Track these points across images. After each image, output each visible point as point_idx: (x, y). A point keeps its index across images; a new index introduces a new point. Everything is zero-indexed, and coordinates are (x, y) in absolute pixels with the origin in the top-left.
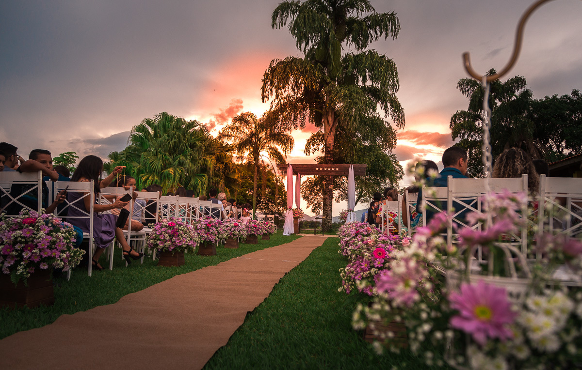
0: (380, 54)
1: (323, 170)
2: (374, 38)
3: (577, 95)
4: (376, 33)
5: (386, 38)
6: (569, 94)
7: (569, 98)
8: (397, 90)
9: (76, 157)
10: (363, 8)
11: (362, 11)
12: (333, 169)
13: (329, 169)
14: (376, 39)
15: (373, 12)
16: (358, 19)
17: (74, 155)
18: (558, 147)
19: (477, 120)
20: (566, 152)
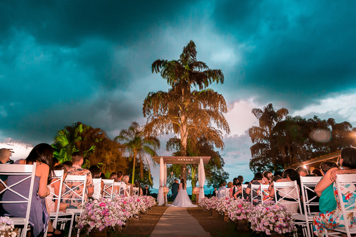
0: (215, 91)
1: (183, 160)
2: (209, 83)
3: (317, 119)
4: (210, 80)
5: (217, 83)
6: (312, 118)
7: (312, 120)
8: (226, 112)
9: (12, 152)
10: (202, 66)
11: (202, 68)
12: (189, 160)
13: (187, 160)
14: (210, 83)
15: (208, 69)
16: (200, 72)
17: (11, 151)
18: (309, 148)
19: (263, 132)
20: (314, 150)
